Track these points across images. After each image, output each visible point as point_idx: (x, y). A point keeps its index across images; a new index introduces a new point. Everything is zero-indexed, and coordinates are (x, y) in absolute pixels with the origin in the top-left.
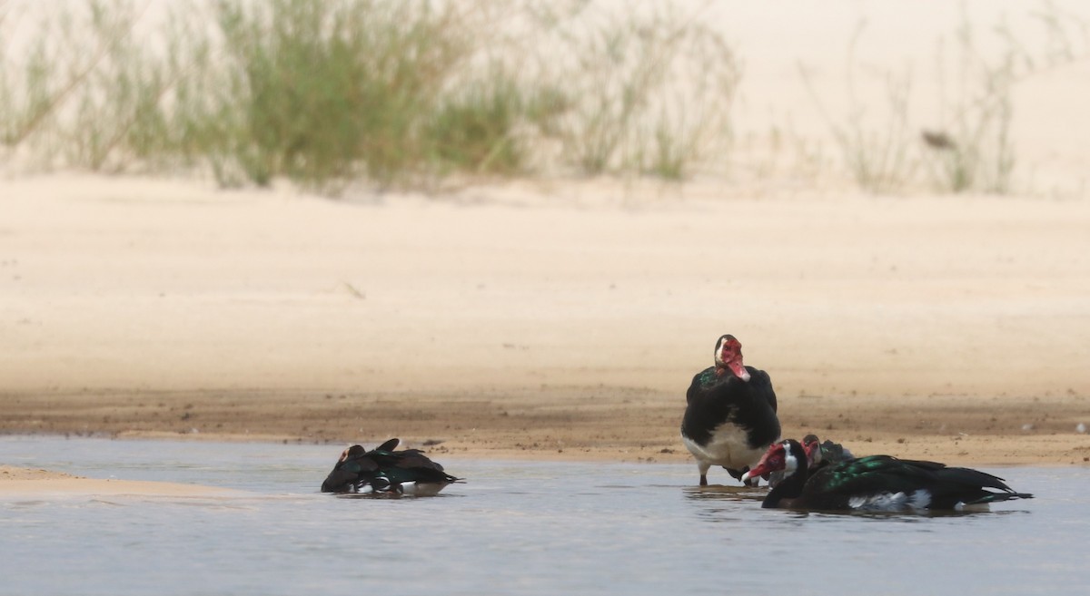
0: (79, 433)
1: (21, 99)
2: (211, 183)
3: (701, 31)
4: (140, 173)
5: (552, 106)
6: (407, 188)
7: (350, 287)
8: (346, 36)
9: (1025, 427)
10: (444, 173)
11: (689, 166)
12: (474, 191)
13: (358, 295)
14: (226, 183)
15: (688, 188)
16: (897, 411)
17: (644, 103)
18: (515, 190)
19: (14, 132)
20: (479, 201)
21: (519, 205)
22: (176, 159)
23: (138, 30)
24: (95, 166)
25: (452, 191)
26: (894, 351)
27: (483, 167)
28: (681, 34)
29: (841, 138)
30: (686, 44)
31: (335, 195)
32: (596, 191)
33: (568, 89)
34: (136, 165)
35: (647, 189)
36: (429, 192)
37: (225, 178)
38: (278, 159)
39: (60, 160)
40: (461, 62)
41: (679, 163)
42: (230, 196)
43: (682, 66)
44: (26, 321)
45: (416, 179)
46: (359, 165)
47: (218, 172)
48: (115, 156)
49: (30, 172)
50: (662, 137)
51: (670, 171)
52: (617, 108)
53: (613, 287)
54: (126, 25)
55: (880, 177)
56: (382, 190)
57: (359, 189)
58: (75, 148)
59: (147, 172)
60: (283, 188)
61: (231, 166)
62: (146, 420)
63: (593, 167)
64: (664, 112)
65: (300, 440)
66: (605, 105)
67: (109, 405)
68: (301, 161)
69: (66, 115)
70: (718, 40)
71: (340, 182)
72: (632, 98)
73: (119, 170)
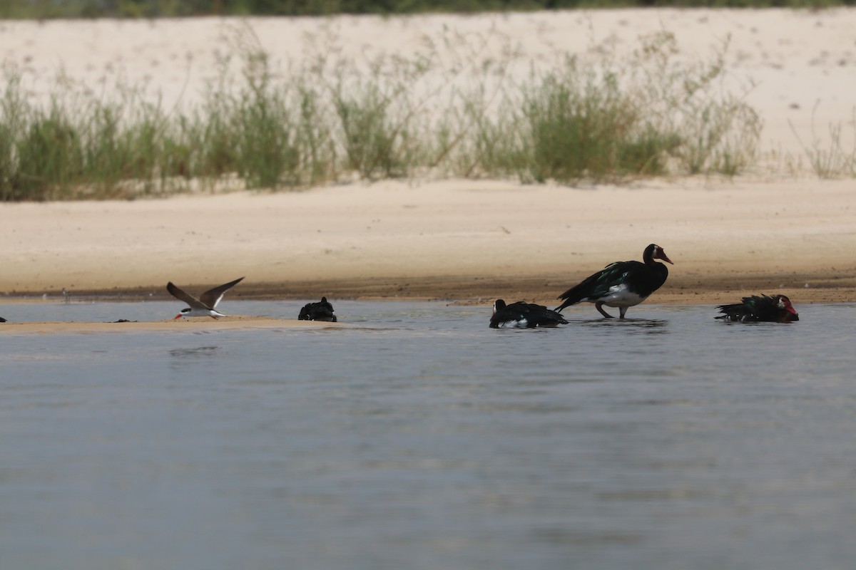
0: (342, 298)
1: (436, 145)
2: (518, 182)
3: (744, 106)
4: (486, 178)
5: (673, 143)
6: (607, 182)
7: (504, 229)
8: (583, 114)
9: (781, 286)
10: (624, 175)
11: (739, 168)
12: (637, 182)
13: (507, 232)
14: (525, 182)
15: (735, 178)
16: (728, 279)
17: (719, 140)
18: (657, 182)
19: (434, 160)
20: (639, 187)
21: (657, 188)
22: (502, 171)
23: (486, 113)
24: (467, 176)
25: (627, 182)
26: (753, 252)
27: (641, 172)
28: (735, 108)
29: (810, 155)
30: (737, 113)
31: (574, 186)
32: (693, 181)
33: (683, 135)
34: (484, 174)
35: (716, 179)
36: (616, 183)
37: (524, 179)
38: (549, 170)
39: (451, 174)
40: (635, 123)
41: (735, 168)
42: (526, 187)
43: (736, 124)
44: (354, 248)
45: (611, 177)
46: (586, 172)
47: (521, 176)
48: (476, 171)
49: (437, 179)
50: (727, 157)
51: (730, 171)
52: (705, 143)
53: (631, 225)
54: (481, 112)
55: (828, 171)
56: (595, 183)
57: (585, 183)
58: (457, 168)
59: (489, 178)
60: (551, 183)
61: (527, 173)
62: (377, 292)
63: (695, 170)
64: (728, 144)
65: (436, 299)
66: (701, 140)
67: (372, 285)
68: (561, 171)
69: (454, 154)
70: (752, 111)
71: (576, 180)
72: (713, 138)
73: (477, 177)
